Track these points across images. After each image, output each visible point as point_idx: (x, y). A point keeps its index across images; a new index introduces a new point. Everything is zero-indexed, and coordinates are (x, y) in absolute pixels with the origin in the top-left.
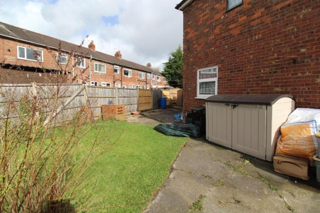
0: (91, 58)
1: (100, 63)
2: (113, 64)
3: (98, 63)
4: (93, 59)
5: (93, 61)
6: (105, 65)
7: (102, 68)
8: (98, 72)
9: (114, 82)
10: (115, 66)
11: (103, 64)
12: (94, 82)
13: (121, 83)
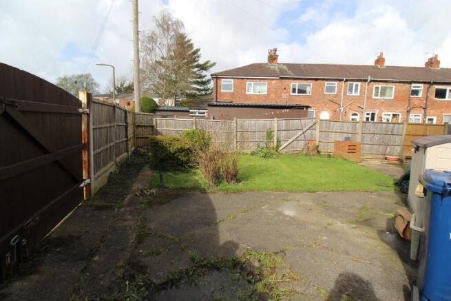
0: (369, 79)
1: (384, 85)
2: (410, 83)
3: (380, 85)
4: (371, 81)
5: (373, 83)
6: (394, 86)
7: (388, 91)
8: (379, 97)
9: (408, 112)
10: (413, 85)
11: (390, 85)
12: (370, 113)
13: (425, 112)
